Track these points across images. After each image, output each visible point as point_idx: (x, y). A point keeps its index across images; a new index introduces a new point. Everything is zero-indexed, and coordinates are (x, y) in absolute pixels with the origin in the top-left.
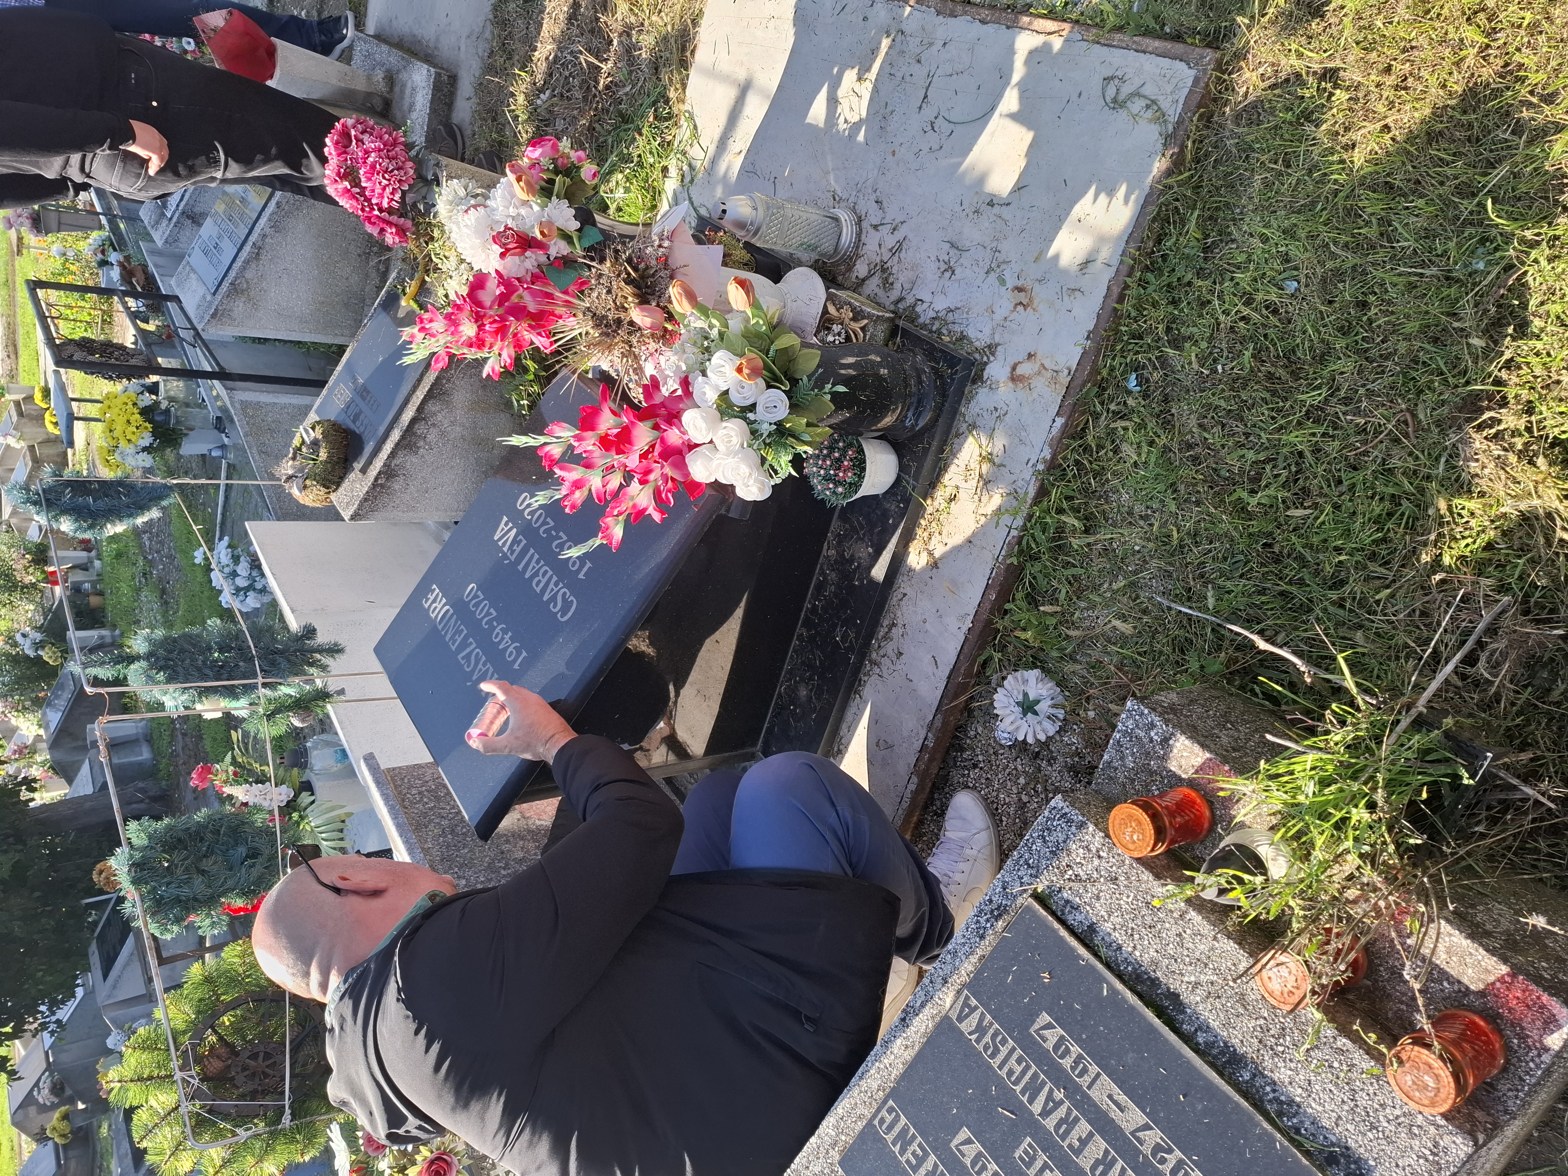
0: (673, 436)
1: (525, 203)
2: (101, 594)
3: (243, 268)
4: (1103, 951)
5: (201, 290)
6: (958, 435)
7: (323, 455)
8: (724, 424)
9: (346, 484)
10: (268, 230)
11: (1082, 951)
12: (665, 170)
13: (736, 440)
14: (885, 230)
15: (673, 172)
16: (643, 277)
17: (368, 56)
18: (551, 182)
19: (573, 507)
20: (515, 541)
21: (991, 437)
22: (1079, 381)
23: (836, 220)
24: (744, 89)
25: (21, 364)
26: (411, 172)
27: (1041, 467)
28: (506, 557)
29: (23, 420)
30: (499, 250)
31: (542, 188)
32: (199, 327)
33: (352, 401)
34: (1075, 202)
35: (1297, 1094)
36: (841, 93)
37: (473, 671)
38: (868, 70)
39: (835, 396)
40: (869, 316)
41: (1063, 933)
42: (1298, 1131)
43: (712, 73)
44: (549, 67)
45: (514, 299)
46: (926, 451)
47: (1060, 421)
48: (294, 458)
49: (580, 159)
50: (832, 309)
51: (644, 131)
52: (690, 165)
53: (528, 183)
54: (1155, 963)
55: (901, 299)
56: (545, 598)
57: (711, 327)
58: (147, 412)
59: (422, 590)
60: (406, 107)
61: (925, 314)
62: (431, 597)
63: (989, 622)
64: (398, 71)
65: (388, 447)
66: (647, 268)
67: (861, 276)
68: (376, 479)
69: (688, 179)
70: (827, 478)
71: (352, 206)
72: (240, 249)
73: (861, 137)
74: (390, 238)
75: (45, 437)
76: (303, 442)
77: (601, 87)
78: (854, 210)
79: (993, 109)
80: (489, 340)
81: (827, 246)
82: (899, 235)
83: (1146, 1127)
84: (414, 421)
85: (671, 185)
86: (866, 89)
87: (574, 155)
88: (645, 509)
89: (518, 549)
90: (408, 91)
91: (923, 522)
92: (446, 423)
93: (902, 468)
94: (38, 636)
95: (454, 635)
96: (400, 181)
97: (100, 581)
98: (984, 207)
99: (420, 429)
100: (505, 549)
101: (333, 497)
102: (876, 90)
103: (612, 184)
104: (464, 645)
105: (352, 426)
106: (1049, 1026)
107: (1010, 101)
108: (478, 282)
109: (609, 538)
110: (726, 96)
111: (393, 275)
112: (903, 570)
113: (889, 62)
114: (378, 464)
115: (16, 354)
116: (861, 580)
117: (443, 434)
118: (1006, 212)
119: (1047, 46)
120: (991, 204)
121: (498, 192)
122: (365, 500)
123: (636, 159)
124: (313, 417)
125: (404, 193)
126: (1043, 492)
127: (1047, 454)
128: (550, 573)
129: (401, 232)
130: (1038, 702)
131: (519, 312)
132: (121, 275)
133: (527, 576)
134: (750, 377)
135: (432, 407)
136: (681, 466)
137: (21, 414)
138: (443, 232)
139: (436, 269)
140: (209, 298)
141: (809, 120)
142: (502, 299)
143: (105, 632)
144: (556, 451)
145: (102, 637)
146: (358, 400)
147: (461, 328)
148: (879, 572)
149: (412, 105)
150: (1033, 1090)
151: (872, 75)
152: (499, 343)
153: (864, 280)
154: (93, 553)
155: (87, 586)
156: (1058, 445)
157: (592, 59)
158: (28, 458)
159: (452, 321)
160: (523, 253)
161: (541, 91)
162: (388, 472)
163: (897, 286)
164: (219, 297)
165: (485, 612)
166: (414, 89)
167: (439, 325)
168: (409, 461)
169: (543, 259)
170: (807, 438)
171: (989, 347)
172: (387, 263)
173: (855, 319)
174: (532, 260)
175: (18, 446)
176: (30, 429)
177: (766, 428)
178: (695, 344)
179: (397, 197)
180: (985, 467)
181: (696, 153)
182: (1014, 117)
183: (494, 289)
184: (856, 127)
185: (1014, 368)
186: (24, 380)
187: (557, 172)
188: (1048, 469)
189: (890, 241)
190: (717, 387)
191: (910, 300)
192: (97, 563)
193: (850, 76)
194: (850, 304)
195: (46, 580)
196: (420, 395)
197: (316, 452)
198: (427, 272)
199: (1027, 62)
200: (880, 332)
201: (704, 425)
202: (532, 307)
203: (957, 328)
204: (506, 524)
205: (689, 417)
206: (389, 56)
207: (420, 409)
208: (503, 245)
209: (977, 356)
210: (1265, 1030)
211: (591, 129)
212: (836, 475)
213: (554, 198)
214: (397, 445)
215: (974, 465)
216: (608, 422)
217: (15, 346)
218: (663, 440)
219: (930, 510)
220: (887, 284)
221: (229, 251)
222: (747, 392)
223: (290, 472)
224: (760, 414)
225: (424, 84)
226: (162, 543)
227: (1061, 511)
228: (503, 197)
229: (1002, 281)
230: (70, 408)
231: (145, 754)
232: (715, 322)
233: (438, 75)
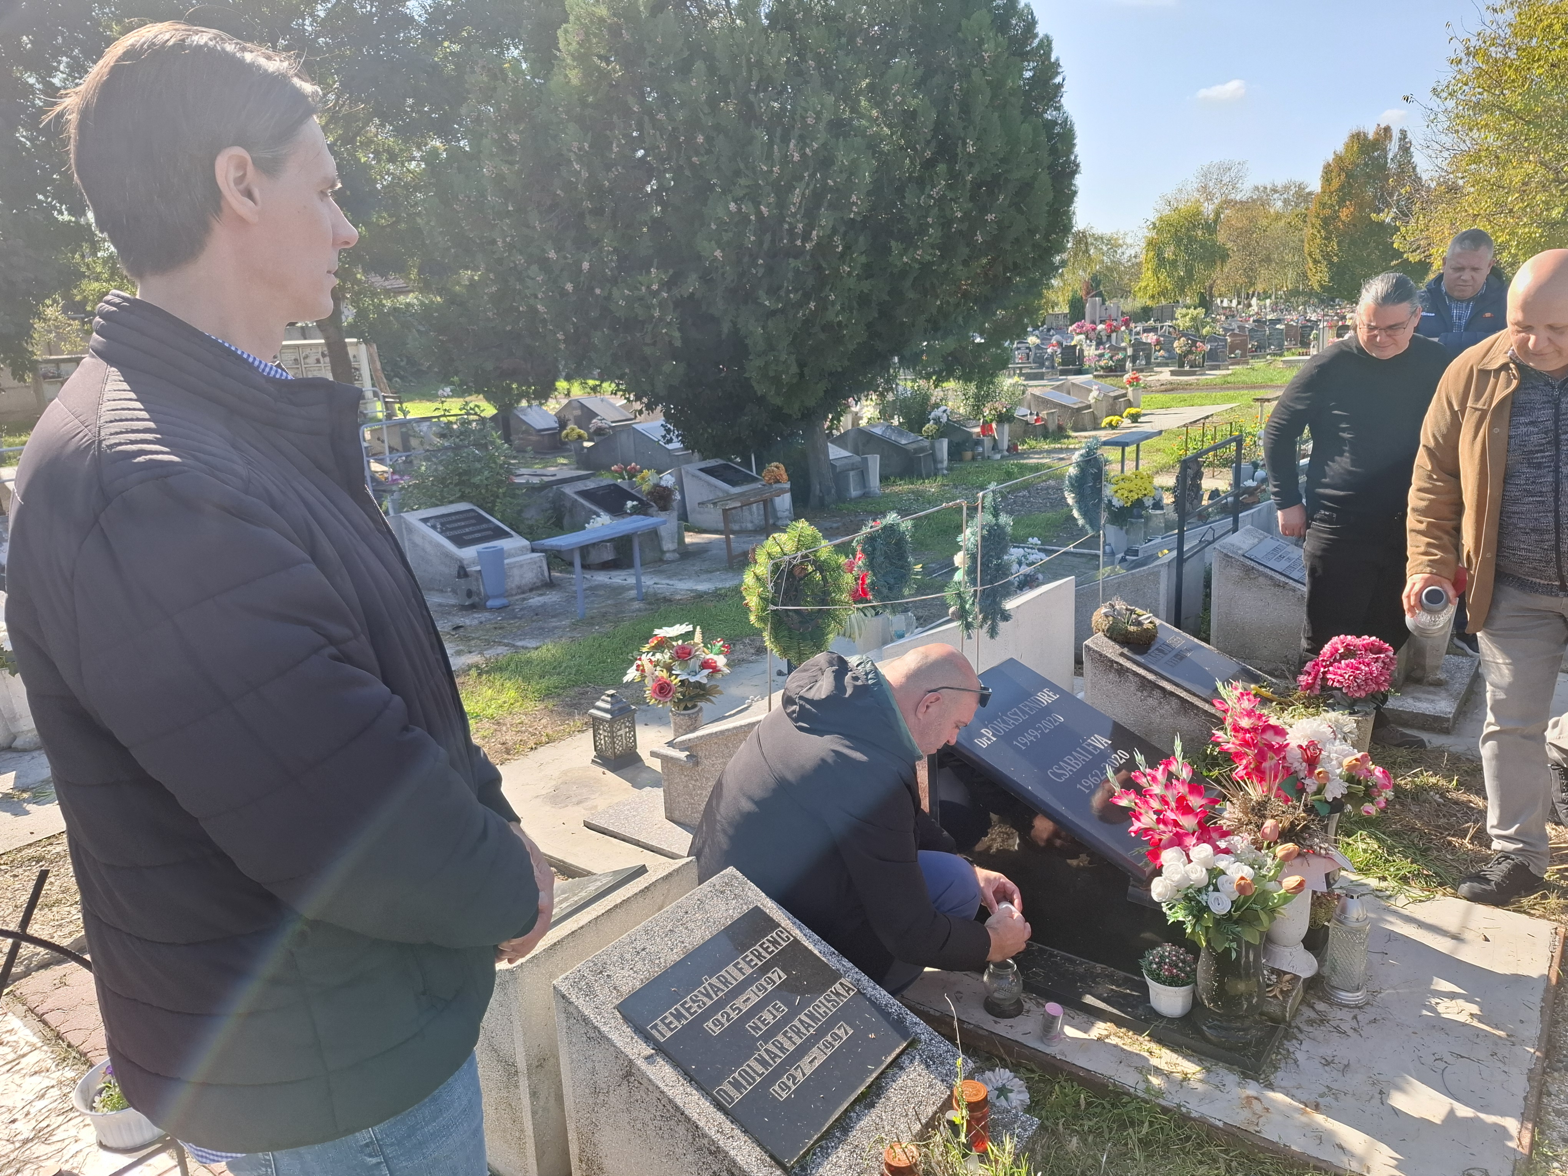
0: (1191, 841)
1: (1340, 765)
2: (974, 459)
3: (1266, 576)
4: (890, 1072)
5: (1246, 547)
6: (1200, 1060)
7: (1132, 628)
8: (1204, 870)
9: (1112, 643)
10: (1299, 593)
11: (890, 1059)
12: (1384, 879)
13: (1193, 876)
14: (1354, 1024)
15: (1384, 884)
16: (1296, 835)
17: (1459, 668)
18: (1359, 782)
19: (1136, 777)
20: (1095, 748)
21: (1201, 1081)
22: (1251, 1137)
23: (1358, 989)
24: (1456, 937)
25: (1157, 395)
26: (1357, 695)
27: (1184, 1110)
28: (1084, 741)
29: (1111, 401)
30: (1304, 745)
31: (1353, 777)
32: (1216, 545)
33: (1173, 649)
34: (1389, 1146)
35: (833, 1158)
36: (1461, 1002)
37: (1008, 717)
38: (1480, 1021)
39: (1228, 951)
40: (1285, 1001)
41: (898, 1051)
42: (814, 1154)
43: (1468, 913)
44: (1463, 803)
45: (1270, 754)
46: (1187, 1036)
47: (1220, 1124)
48: (1127, 609)
49: (1378, 803)
50: (1287, 977)
51: (1414, 865)
52: (1390, 896)
53: (1355, 766)
54: (889, 1099)
55: (1301, 1031)
56: (1062, 763)
57: (1269, 870)
58: (1139, 503)
59: (1054, 688)
60: (1416, 695)
61: (1289, 1045)
62: (1051, 694)
63: (1062, 1071)
64: (1447, 690)
65: (1141, 672)
66: (1305, 839)
67: (1316, 1006)
68: (1117, 663)
69: (1378, 893)
70: (1162, 957)
71: (1325, 654)
72: (1281, 573)
73: (1425, 1012)
74: (1303, 679)
75: (1099, 416)
76: (1139, 616)
77: (1450, 838)
78: (1367, 1004)
79: (1457, 1100)
80: (1240, 735)
81: (1335, 981)
82: (1350, 1032)
83: (804, 1075)
84: (1163, 689)
85: (1373, 882)
86: (1463, 1018)
87: (1381, 800)
88: (1139, 820)
89: (1090, 748)
90: (1431, 697)
91: (1131, 1033)
92: (1162, 712)
93: (1171, 1020)
94: (944, 420)
95: (1029, 707)
96: (1349, 687)
97: (983, 458)
98: (1378, 1088)
99: (1157, 693)
101: (1100, 634)
102: (1464, 1025)
103: (1368, 840)
104: (1024, 713)
105: (1153, 648)
106: (847, 1033)
107: (1464, 1111)
108: (1279, 732)
109: (1119, 797)
110: (1451, 924)
111: (1274, 680)
112: (1092, 1019)
113: (1487, 1035)
114: (1128, 664)
115: (1166, 391)
116: (1081, 987)
117: (1154, 709)
118: (1376, 1101)
119: (1511, 1138)
120: (1381, 1092)
121: (1347, 747)
122: (1101, 655)
123: (1391, 858)
124: (1158, 622)
125: (1340, 689)
126: (1165, 1110)
127: (1194, 1115)
129: (1309, 687)
130: (1007, 1099)
131: (1261, 757)
132: (1250, 487)
133: (1075, 754)
134: (1239, 885)
135: (1174, 702)
136: (1171, 844)
137: (1116, 398)
138: (1313, 715)
139: (1283, 710)
140: (1240, 552)
141: (1436, 979)
142: (1270, 747)
143: (945, 463)
144: (1173, 768)
145: (942, 462)
146: (1174, 653)
147: (1246, 718)
148: (1089, 999)
149: (1419, 699)
150: (811, 1016)
151: (1475, 1023)
152: (1238, 742)
153: (1313, 1008)
154: (1006, 453)
155: (981, 449)
156: (1202, 1122)
157: (1471, 832)
158: (1080, 405)
159: (1250, 714)
160: (1304, 761)
161: (1442, 796)
162: (1122, 671)
163: (1310, 1029)
164: (1242, 559)
165: (1046, 726)
166: (1433, 701)
167: (1246, 704)
168: (1132, 685)
169: (1302, 775)
170: (1198, 929)
171: (1271, 1084)
172: (1282, 676)
173: (1282, 991)
174: (1301, 767)
175: (1090, 398)
176: (1104, 406)
177: (1203, 898)
178: (1255, 860)
179: (1336, 684)
180: (1179, 1076)
181: (1401, 900)
182: (1452, 1112)
183: (1276, 741)
184: (1433, 1009)
185: (1256, 1098)
186: (1145, 398)
187: (1367, 787)
188: (1183, 1115)
189: (1345, 1027)
190: (1228, 868)
191: (1300, 1036)
192: (998, 456)
193: (1475, 1009)
194: (1293, 989)
195: (985, 422)
196: (1183, 694)
197: (1133, 624)
198: (1279, 703)
199: (1496, 1124)
200: (1273, 1009)
201: (1202, 856)
202: (1266, 765)
203: (1282, 1065)
205: (1205, 849)
206: (1460, 683)
207: (1172, 694)
208: (1308, 747)
209: (1263, 1076)
210: (864, 1151)
211: (1413, 830)
212: (1165, 964)
213: (1347, 784)
214: (1144, 677)
215: (1179, 1069)
216: (1195, 802)
217: (1172, 390)
218: (1187, 834)
219: (1140, 1039)
220: (1311, 1022)
221: (1280, 566)
222: (1227, 885)
223: (1117, 607)
224: (1213, 895)
225: (1438, 709)
226: (1023, 505)
227: (1151, 1124)
228: (1343, 750)
229: (1322, 1096)
230: (1132, 443)
231: (854, 493)
232: (1272, 872)
233: (1448, 720)
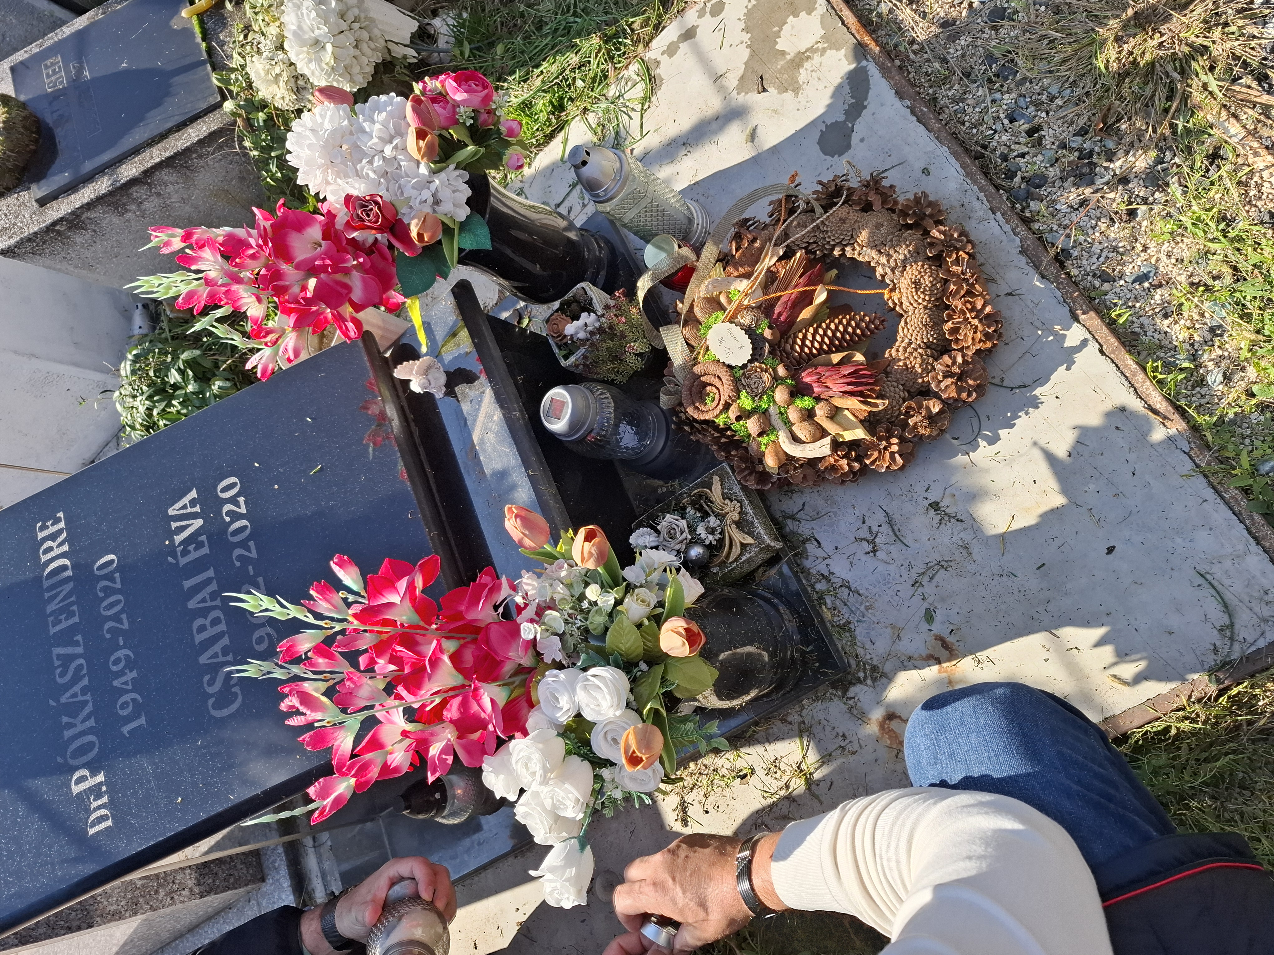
6: (783, 721)
20: (195, 539)
28: (173, 554)
33: (65, 92)
37: (66, 687)
55: (794, 518)
56: (203, 659)
62: (51, 529)
65: (86, 194)
68: (54, 224)
84: (133, 182)
89: (194, 555)
95: (61, 611)
99: (138, 192)
100: (178, 539)
104: (66, 637)
114: (65, 206)
128: (222, 627)
133: (192, 604)
135: (166, 174)
165: (114, 611)
203: (846, 614)
204: (193, 503)
209: (854, 665)
215: (786, 769)
229: (930, 619)
